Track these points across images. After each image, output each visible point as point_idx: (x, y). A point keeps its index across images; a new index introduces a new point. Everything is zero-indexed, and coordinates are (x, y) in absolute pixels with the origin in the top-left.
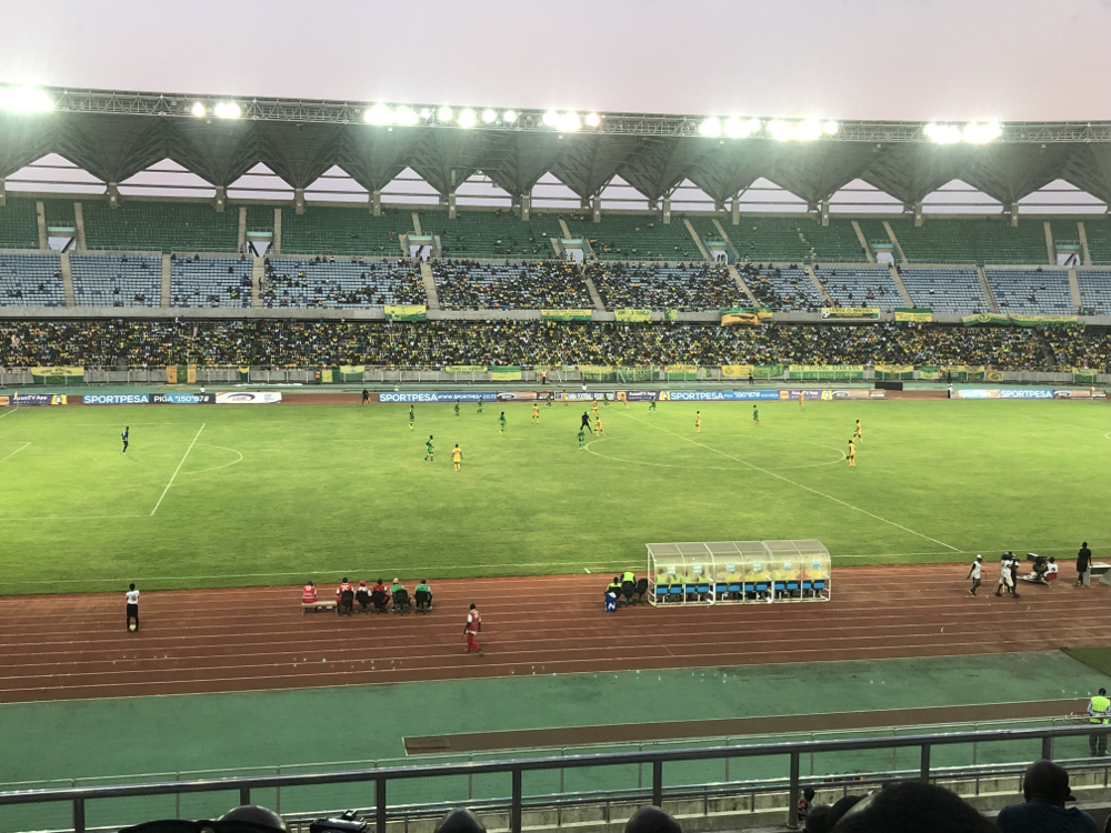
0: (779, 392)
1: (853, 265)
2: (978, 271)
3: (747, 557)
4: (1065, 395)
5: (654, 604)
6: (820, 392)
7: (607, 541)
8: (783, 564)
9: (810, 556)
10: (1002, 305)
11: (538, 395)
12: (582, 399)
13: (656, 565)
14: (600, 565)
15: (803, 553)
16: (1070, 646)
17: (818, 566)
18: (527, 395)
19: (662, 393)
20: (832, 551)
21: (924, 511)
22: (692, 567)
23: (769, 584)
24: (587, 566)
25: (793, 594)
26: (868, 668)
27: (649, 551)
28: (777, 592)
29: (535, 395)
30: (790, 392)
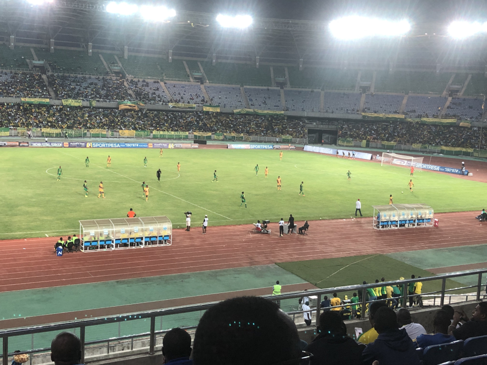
0: (148, 144)
1: (183, 83)
2: (241, 88)
3: (131, 225)
4: (278, 148)
5: (83, 251)
6: (168, 145)
7: (58, 220)
8: (149, 229)
9: (162, 224)
10: (252, 105)
11: (20, 143)
12: (44, 146)
13: (84, 231)
14: (54, 232)
15: (159, 222)
16: (279, 261)
17: (165, 229)
18: (14, 144)
19: (88, 143)
20: (173, 221)
21: (216, 201)
22: (103, 232)
23: (142, 238)
24: (47, 233)
25: (153, 243)
26: (189, 277)
27: (81, 224)
28: (146, 242)
29: (18, 144)
30: (153, 144)
